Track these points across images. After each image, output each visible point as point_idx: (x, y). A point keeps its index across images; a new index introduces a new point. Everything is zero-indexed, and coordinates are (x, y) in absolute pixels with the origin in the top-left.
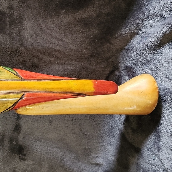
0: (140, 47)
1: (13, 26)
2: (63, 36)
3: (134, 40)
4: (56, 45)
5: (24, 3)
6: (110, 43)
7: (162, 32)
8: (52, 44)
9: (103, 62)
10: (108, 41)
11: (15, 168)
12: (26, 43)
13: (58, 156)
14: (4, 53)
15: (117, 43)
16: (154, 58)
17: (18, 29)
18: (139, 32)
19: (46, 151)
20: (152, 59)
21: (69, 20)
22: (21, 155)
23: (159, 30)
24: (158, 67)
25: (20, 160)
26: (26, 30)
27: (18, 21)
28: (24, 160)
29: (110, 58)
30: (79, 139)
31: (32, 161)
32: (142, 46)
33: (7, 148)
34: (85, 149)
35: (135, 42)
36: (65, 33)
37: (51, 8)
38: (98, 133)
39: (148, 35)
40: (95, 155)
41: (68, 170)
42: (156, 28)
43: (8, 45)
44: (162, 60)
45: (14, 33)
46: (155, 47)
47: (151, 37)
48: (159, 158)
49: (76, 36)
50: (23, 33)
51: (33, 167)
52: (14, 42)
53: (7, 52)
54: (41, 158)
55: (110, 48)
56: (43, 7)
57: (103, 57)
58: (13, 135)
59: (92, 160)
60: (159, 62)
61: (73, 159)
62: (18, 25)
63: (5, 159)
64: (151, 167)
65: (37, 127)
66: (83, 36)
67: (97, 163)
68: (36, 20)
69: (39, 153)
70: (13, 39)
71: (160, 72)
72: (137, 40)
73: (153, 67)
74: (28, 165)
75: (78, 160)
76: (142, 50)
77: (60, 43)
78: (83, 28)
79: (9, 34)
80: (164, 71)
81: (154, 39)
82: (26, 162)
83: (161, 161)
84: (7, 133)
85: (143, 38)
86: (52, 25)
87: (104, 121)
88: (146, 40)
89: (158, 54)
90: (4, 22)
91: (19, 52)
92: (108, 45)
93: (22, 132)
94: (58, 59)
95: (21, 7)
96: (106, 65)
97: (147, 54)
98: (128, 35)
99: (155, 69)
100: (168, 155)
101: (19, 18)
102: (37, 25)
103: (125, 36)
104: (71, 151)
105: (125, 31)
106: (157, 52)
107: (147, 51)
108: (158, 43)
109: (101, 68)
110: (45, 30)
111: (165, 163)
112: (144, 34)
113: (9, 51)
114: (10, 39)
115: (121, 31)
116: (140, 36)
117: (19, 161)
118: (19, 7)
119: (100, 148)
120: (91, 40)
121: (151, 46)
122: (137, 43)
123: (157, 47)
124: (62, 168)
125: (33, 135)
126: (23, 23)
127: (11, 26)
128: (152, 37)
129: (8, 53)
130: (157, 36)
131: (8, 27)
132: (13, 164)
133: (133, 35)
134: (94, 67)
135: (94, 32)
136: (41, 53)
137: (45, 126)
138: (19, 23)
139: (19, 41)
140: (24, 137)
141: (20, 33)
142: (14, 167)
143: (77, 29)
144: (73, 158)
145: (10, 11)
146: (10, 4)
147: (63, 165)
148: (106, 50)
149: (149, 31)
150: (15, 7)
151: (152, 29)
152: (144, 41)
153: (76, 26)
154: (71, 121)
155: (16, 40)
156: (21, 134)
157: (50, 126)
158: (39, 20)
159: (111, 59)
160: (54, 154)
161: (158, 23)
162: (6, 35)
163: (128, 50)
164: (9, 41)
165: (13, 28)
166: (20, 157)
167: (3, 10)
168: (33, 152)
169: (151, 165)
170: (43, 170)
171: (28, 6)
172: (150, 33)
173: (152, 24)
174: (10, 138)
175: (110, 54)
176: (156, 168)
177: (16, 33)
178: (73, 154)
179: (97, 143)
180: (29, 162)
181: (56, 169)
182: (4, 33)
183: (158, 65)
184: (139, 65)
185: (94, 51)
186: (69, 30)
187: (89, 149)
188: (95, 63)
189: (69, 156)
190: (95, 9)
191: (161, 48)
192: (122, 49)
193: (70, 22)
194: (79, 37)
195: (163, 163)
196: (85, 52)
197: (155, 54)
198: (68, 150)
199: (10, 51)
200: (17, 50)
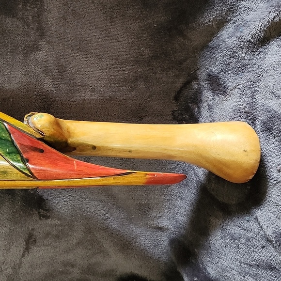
0: (232, 43)
1: (28, 5)
2: (109, 24)
3: (224, 32)
4: (97, 37)
6: (185, 37)
7: (267, 19)
8: (90, 36)
9: (172, 67)
10: (181, 33)
11: (32, 229)
12: (48, 33)
13: (99, 214)
14: (14, 48)
15: (195, 38)
16: (254, 62)
17: (36, 9)
18: (231, 20)
19: (81, 206)
20: (250, 63)
22: (41, 210)
23: (262, 17)
24: (259, 76)
25: (40, 218)
26: (50, 12)
28: (47, 217)
29: (185, 61)
30: (132, 189)
31: (59, 219)
32: (236, 42)
33: (19, 198)
34: (140, 205)
35: (224, 35)
36: (111, 18)
39: (246, 24)
40: (157, 215)
41: (114, 236)
42: (259, 12)
43: (20, 35)
44: (266, 65)
45: (30, 17)
46: (255, 44)
47: (250, 27)
48: (256, 219)
49: (130, 23)
50: (44, 16)
51: (60, 230)
52: (29, 30)
53: (19, 47)
54: (72, 216)
55: (184, 44)
57: (173, 59)
59: (152, 222)
60: (261, 69)
61: (123, 220)
62: (37, 3)
63: (17, 216)
64: (243, 232)
66: (141, 24)
67: (159, 226)
69: (70, 207)
70: (28, 26)
71: (262, 83)
72: (228, 33)
73: (251, 76)
74: (52, 226)
75: (131, 221)
76: (235, 48)
77: (104, 34)
78: (141, 11)
79: (23, 19)
80: (268, 83)
81: (254, 31)
82: (49, 221)
83: (260, 224)
85: (236, 29)
86: (92, 5)
87: (172, 162)
88: (241, 32)
89: (261, 56)
91: (37, 47)
92: (181, 39)
94: (100, 61)
96: (177, 73)
97: (243, 55)
98: (213, 23)
99: (255, 80)
100: (270, 214)
102: (66, 4)
103: (208, 26)
104: (120, 208)
105: (209, 17)
106: (258, 52)
107: (243, 51)
108: (260, 36)
109: (169, 77)
110: (80, 13)
111: (264, 227)
112: (240, 22)
113: (21, 46)
114: (23, 25)
115: (202, 17)
116: (233, 26)
117: (38, 219)
119: (164, 204)
120: (154, 30)
121: (250, 41)
122: (228, 37)
123: (259, 44)
124: (105, 232)
126: (45, 1)
127: (25, 5)
128: (252, 26)
130: (260, 26)
131: (20, 6)
132: (28, 224)
133: (221, 24)
134: (158, 76)
135: (160, 18)
139: (38, 30)
141: (39, 17)
142: (30, 228)
143: (131, 12)
144: (122, 218)
147: (106, 227)
148: (178, 48)
149: (247, 18)
151: (252, 15)
152: (239, 34)
153: (130, 8)
154: (120, 160)
155: (33, 29)
159: (185, 63)
160: (93, 210)
161: (261, 5)
162: (18, 19)
163: (213, 48)
164: (21, 29)
165: (28, 8)
166: (39, 213)
168: (61, 206)
169: (243, 229)
170: (75, 234)
172: (248, 20)
173: (253, 6)
175: (183, 56)
176: (250, 235)
177: (33, 17)
178: (122, 211)
179: (161, 196)
180: (54, 222)
181: (95, 233)
182: (13, 17)
183: (260, 73)
184: (230, 72)
185: (158, 50)
186: (118, 13)
187: (147, 204)
188: (159, 68)
189: (116, 214)
191: (265, 45)
192: (204, 47)
194: (135, 26)
195: (262, 227)
196: (143, 51)
197: (255, 56)
198: (114, 204)
199: (23, 46)
200: (34, 45)
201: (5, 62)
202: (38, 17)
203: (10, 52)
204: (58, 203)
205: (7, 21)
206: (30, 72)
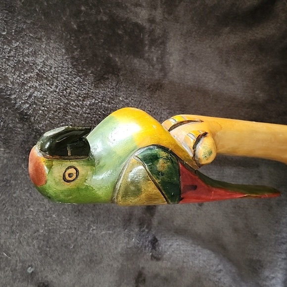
1: (153, 47)
2: (224, 68)
4: (214, 80)
5: (171, 14)
12: (170, 74)
13: (211, 264)
14: (141, 86)
17: (160, 52)
21: (235, 42)
25: (152, 259)
26: (171, 55)
27: (160, 42)
33: (134, 235)
37: (208, 23)
38: (277, 235)
43: (146, 74)
49: (244, 67)
50: (166, 59)
52: (154, 70)
53: (145, 85)
54: (184, 262)
56: (197, 22)
58: (144, 216)
62: (161, 46)
65: (180, 209)
66: (256, 68)
68: (186, 41)
69: (182, 252)
70: (153, 66)
75: (242, 277)
77: (220, 77)
78: (257, 56)
79: (148, 60)
82: (160, 263)
84: (136, 212)
86: (209, 49)
90: (142, 41)
91: (161, 86)
93: (157, 214)
94: (216, 102)
95: (167, 20)
101: (162, 36)
102: (186, 48)
110: (198, 56)
114: (149, 66)
117: (149, 258)
118: (163, 21)
119: (279, 264)
120: (269, 75)
125: (173, 222)
126: (167, 45)
127: (150, 47)
129: (147, 86)
131: (147, 48)
132: (139, 262)
136: (192, 91)
137: (192, 210)
138: (161, 43)
139: (161, 70)
140: (159, 223)
142: (141, 266)
144: (234, 273)
145: (151, 26)
146: (151, 15)
147: (217, 280)
150: (157, 20)
153: (245, 52)
155: (157, 69)
156: (155, 217)
157: (199, 211)
158: (189, 41)
162: (144, 59)
164: (147, 69)
165: (153, 50)
167: (141, 24)
168: (173, 249)
171: (176, 20)
174: (139, 219)
177: (157, 59)
178: (233, 265)
179: (274, 254)
182: (140, 57)
185: (273, 94)
186: (233, 58)
187: (259, 261)
188: (274, 113)
190: (279, 25)
193: (236, 45)
194: (250, 70)
196: (258, 94)
198: (225, 256)
199: (149, 84)
200: (158, 84)
201: (133, 98)
202: (162, 58)
203: (138, 89)
204: (171, 246)
205: (135, 61)
206: (155, 109)
